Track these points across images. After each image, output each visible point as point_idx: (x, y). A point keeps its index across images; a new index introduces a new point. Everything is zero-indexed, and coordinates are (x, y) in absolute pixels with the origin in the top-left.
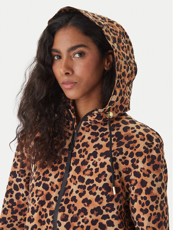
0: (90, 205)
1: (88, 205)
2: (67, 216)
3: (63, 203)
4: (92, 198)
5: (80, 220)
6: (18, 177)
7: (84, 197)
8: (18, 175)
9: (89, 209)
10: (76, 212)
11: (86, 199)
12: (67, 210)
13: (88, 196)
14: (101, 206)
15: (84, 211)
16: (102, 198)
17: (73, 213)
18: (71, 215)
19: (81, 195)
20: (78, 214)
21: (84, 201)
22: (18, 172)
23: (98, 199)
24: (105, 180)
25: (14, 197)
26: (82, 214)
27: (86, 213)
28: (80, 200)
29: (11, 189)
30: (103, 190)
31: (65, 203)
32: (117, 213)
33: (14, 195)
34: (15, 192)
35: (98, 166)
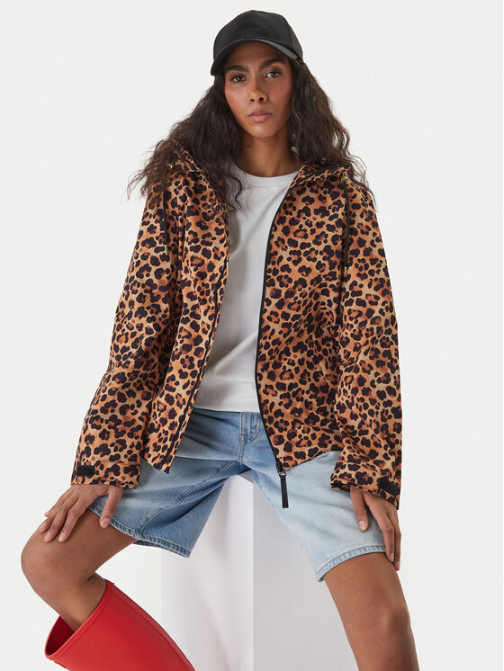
0: (310, 274)
1: (307, 275)
2: (280, 291)
3: (271, 274)
4: (312, 265)
5: (298, 294)
6: (158, 245)
7: (300, 265)
8: (157, 242)
9: (308, 279)
10: (291, 285)
11: (304, 266)
12: (277, 284)
13: (305, 262)
14: (323, 274)
15: (302, 282)
16: (324, 265)
17: (287, 286)
18: (284, 290)
19: (295, 263)
20: (294, 287)
21: (300, 270)
22: (157, 238)
23: (319, 266)
24: (326, 241)
25: (152, 276)
26: (300, 286)
27: (305, 286)
28: (295, 269)
29: (148, 264)
30: (325, 254)
31: (274, 275)
32: (338, 283)
33: (152, 273)
34: (154, 268)
35: (314, 227)
